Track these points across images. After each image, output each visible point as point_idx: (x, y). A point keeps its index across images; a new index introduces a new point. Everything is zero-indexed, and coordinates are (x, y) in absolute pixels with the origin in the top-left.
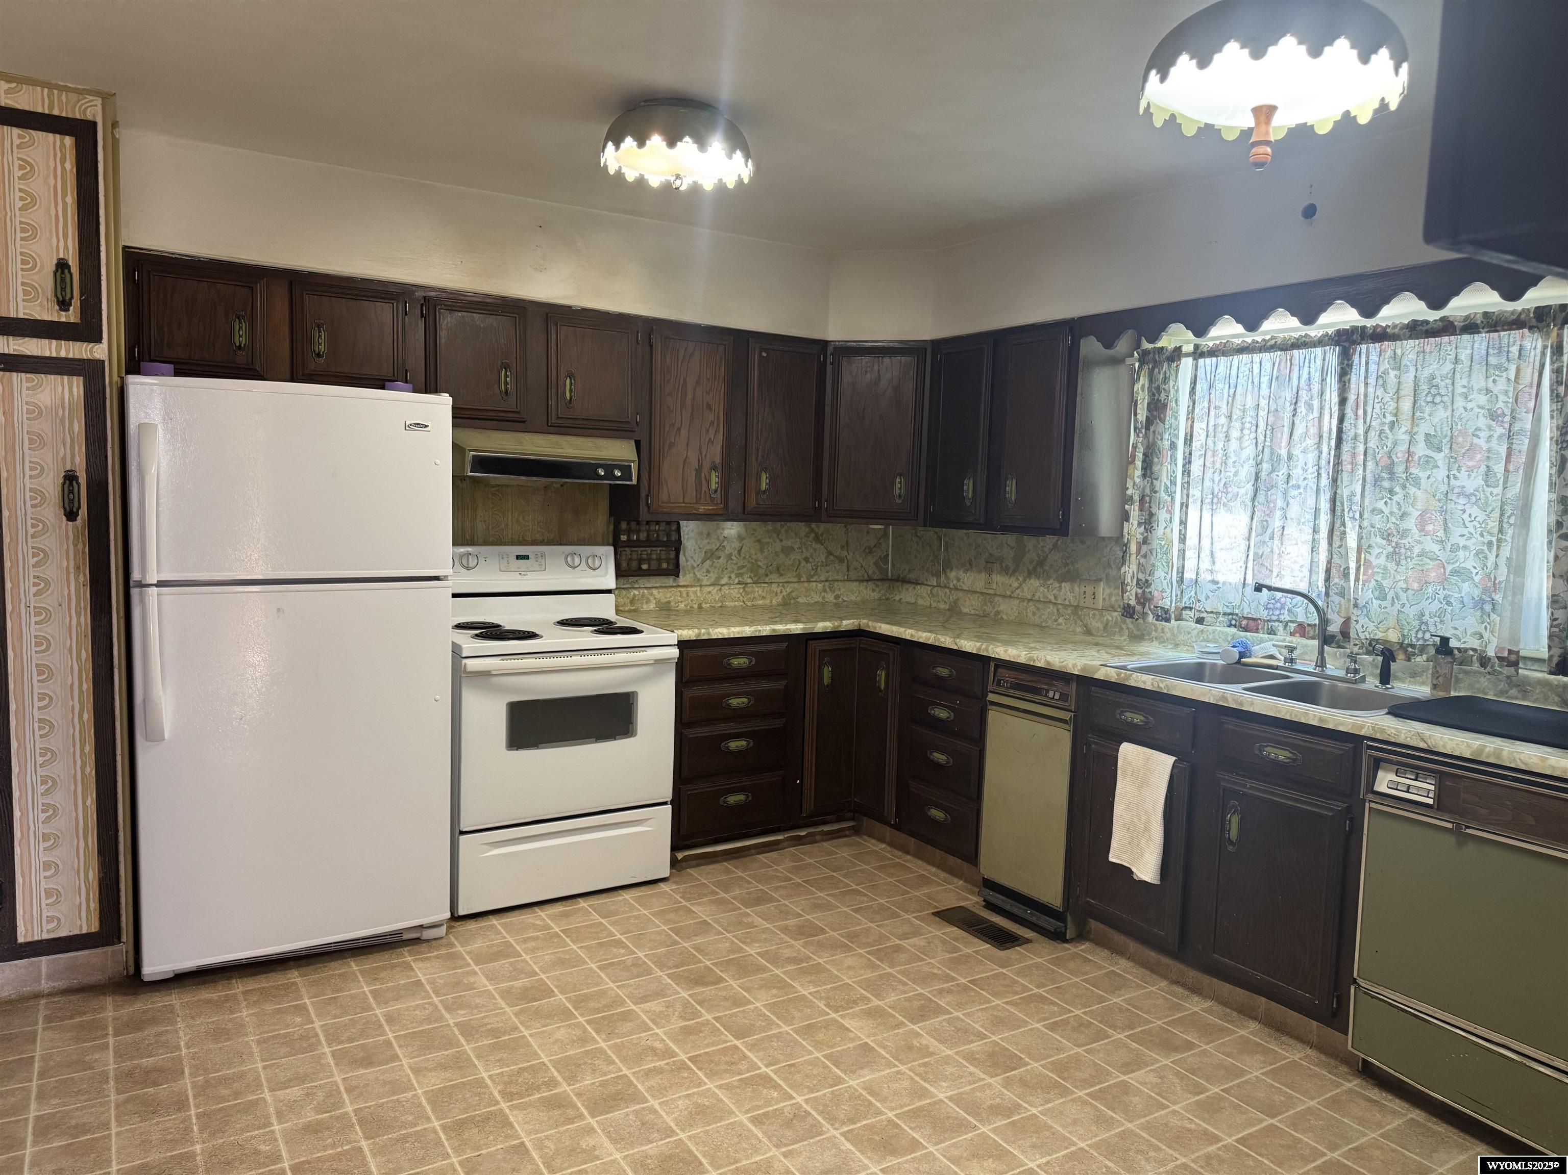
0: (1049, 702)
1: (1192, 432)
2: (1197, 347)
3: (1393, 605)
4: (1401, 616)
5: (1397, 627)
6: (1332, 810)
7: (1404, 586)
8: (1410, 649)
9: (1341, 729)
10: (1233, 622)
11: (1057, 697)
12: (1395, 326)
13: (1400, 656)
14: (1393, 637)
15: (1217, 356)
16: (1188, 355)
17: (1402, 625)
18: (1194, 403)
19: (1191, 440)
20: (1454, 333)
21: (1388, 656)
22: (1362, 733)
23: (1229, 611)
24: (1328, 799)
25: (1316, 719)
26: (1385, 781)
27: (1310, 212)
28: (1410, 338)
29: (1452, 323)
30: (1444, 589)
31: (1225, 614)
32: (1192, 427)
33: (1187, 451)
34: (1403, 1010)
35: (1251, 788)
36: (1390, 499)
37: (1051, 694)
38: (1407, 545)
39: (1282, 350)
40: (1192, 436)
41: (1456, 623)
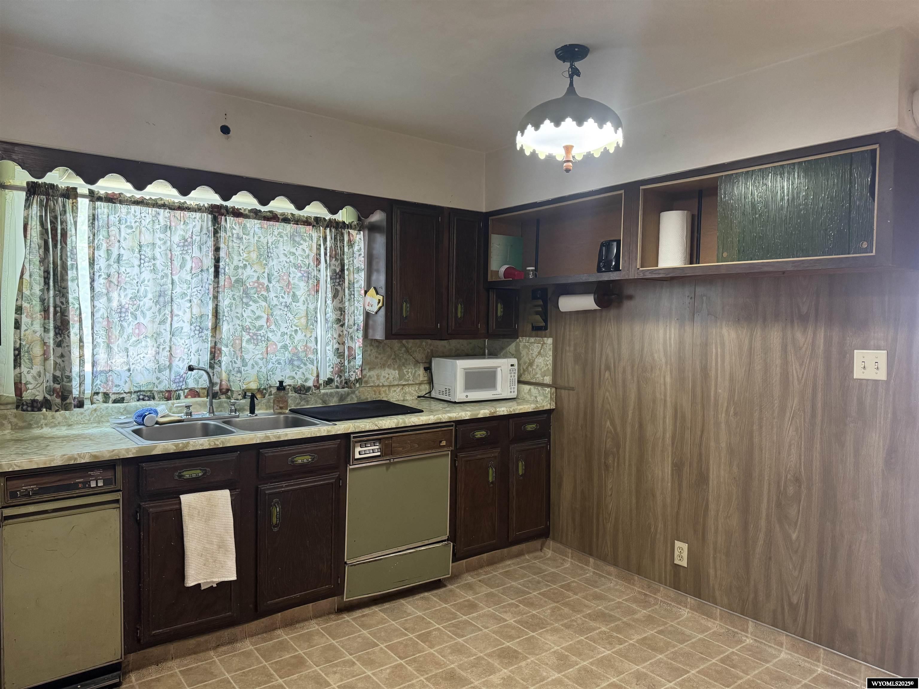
0: (91, 491)
1: (94, 257)
2: (91, 192)
3: (253, 368)
4: (260, 374)
5: (257, 380)
6: (333, 478)
7: (261, 357)
8: (265, 391)
9: (339, 433)
10: (141, 397)
11: (100, 484)
12: (245, 210)
13: (259, 396)
14: (254, 386)
15: (115, 203)
16: (84, 196)
17: (260, 378)
18: (94, 235)
19: (93, 264)
20: (278, 221)
21: (253, 397)
22: (349, 432)
23: (137, 389)
24: (329, 474)
25: (326, 432)
26: (358, 452)
27: (225, 130)
28: (255, 218)
29: (276, 215)
30: (276, 356)
31: (135, 392)
32: (93, 253)
33: (92, 272)
34: (369, 562)
35: (287, 486)
36: (246, 308)
37: (93, 484)
38: (262, 334)
39: (170, 208)
40: (94, 260)
41: (283, 373)
